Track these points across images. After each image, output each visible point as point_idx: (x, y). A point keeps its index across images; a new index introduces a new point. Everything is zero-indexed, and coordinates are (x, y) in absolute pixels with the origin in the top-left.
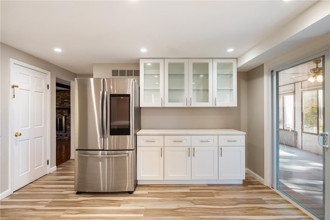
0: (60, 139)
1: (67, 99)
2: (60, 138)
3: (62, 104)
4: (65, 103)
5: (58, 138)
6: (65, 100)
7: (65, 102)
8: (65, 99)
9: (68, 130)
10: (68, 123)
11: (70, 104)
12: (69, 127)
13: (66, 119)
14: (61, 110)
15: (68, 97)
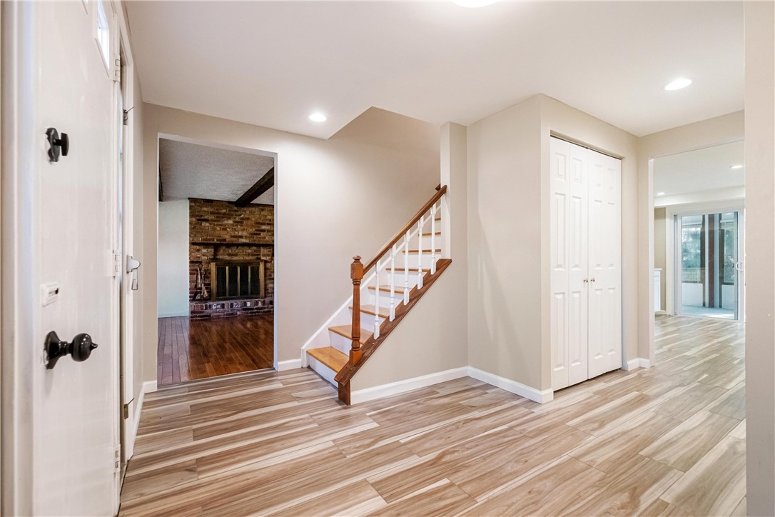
0: (267, 312)
1: (268, 224)
2: (268, 308)
3: (256, 234)
4: (262, 233)
5: (265, 308)
6: (264, 227)
7: (264, 231)
8: (264, 224)
9: (270, 291)
10: (270, 276)
11: (273, 235)
12: (270, 285)
13: (266, 269)
14: (255, 248)
15: (270, 220)
